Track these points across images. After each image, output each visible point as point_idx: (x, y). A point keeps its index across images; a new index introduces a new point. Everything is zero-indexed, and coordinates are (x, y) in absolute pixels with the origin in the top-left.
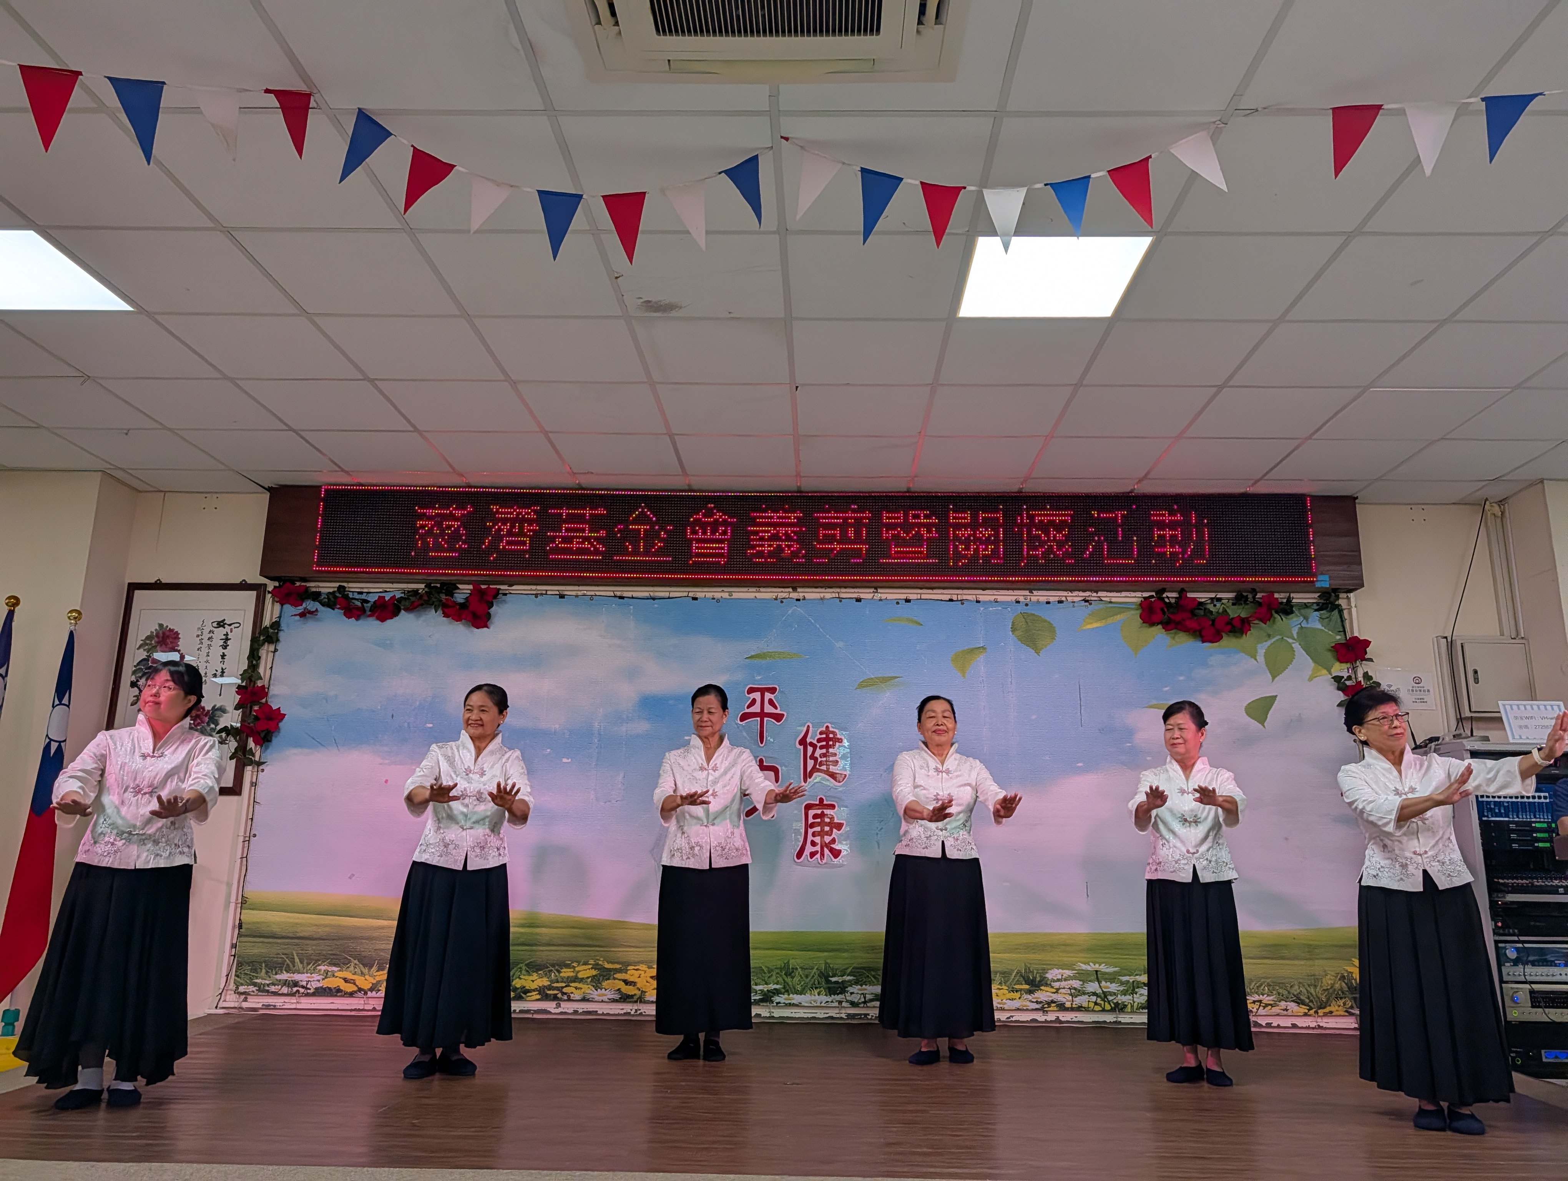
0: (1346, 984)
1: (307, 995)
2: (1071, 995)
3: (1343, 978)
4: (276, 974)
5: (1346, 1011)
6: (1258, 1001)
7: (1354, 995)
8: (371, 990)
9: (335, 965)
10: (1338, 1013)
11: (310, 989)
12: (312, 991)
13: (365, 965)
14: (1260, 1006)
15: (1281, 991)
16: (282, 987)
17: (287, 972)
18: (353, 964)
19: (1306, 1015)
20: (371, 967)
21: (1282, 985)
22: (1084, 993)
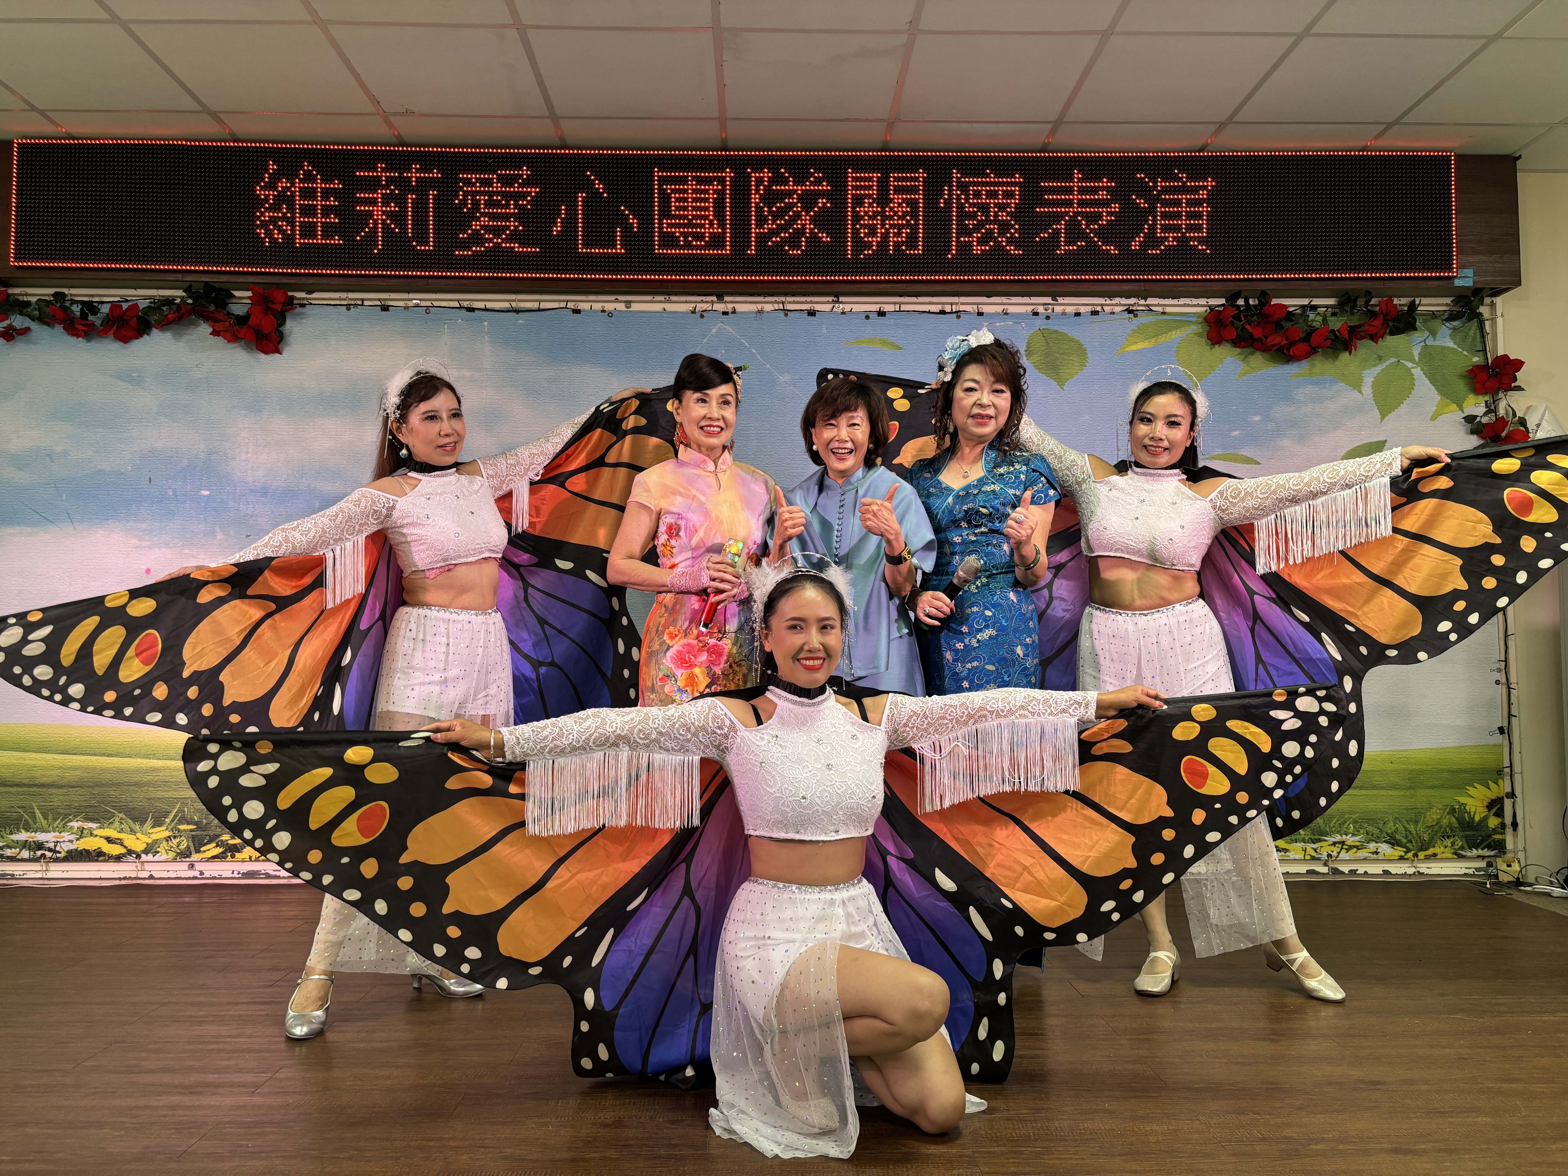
0: (1457, 819)
1: (57, 860)
3: (1453, 811)
4: (11, 833)
5: (1455, 853)
6: (1339, 843)
7: (1467, 833)
8: (146, 851)
9: (92, 820)
10: (1444, 856)
11: (59, 852)
12: (63, 855)
13: (135, 820)
14: (1342, 848)
15: (1370, 829)
16: (21, 850)
17: (27, 830)
18: (117, 819)
19: (1401, 858)
20: (143, 822)
21: (1371, 821)
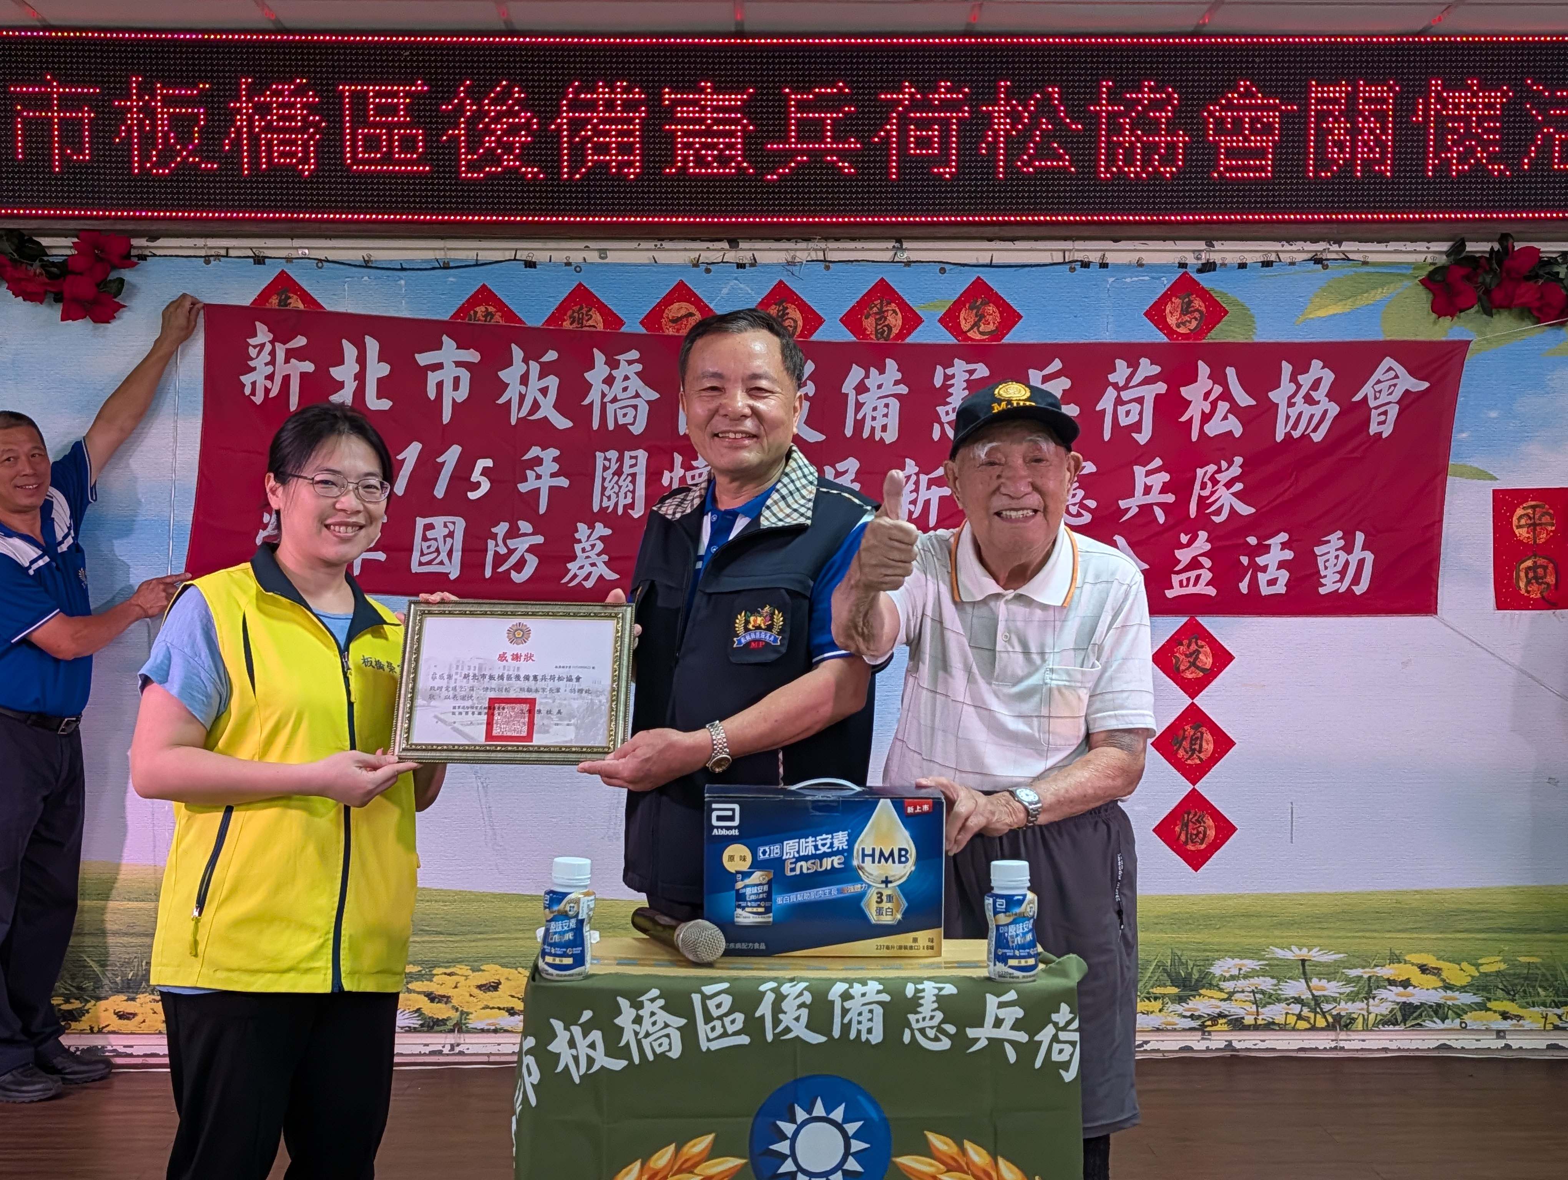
2: (1255, 1002)
22: (1279, 1000)
